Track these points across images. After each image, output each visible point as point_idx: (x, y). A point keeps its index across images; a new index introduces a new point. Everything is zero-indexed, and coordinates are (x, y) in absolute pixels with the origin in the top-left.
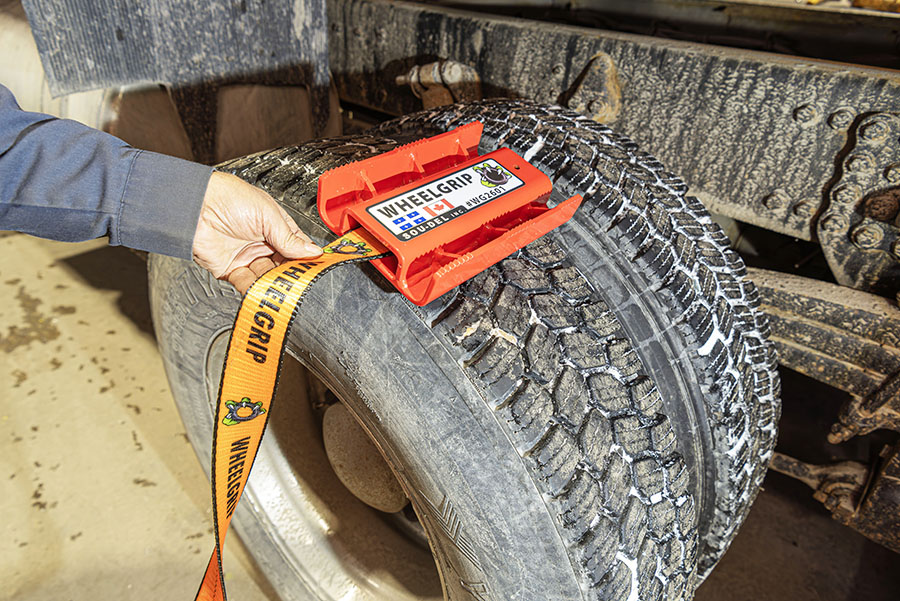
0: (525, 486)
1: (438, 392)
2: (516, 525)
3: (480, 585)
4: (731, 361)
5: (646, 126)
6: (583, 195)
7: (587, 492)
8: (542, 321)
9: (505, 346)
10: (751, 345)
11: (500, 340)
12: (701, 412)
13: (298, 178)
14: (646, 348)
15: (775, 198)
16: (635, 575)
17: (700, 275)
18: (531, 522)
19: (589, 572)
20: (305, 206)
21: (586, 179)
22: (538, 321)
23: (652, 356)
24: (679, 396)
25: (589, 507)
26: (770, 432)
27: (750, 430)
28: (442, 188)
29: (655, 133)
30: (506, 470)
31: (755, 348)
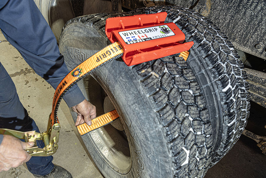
0: (155, 122)
1: (132, 90)
2: (151, 134)
3: (140, 151)
4: (233, 95)
5: (218, 18)
6: (190, 36)
7: (175, 126)
8: (169, 72)
9: (154, 77)
10: (241, 91)
11: (153, 75)
12: (220, 110)
13: (99, 20)
14: (205, 88)
15: (259, 45)
16: (188, 155)
17: (227, 66)
18: (156, 133)
19: (172, 151)
20: (98, 29)
21: (192, 30)
22: (167, 71)
23: (206, 90)
24: (214, 105)
25: (175, 131)
26: (244, 121)
27: (236, 119)
29: (220, 21)
30: (150, 116)
31: (243, 93)
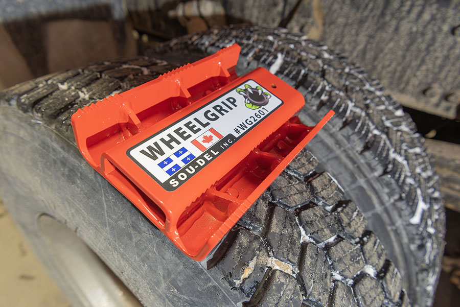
6: (317, 102)
8: (310, 237)
9: (283, 280)
11: (278, 273)
12: (410, 262)
14: (369, 218)
15: (432, 90)
17: (407, 159)
21: (319, 88)
22: (307, 237)
28: (209, 115)
